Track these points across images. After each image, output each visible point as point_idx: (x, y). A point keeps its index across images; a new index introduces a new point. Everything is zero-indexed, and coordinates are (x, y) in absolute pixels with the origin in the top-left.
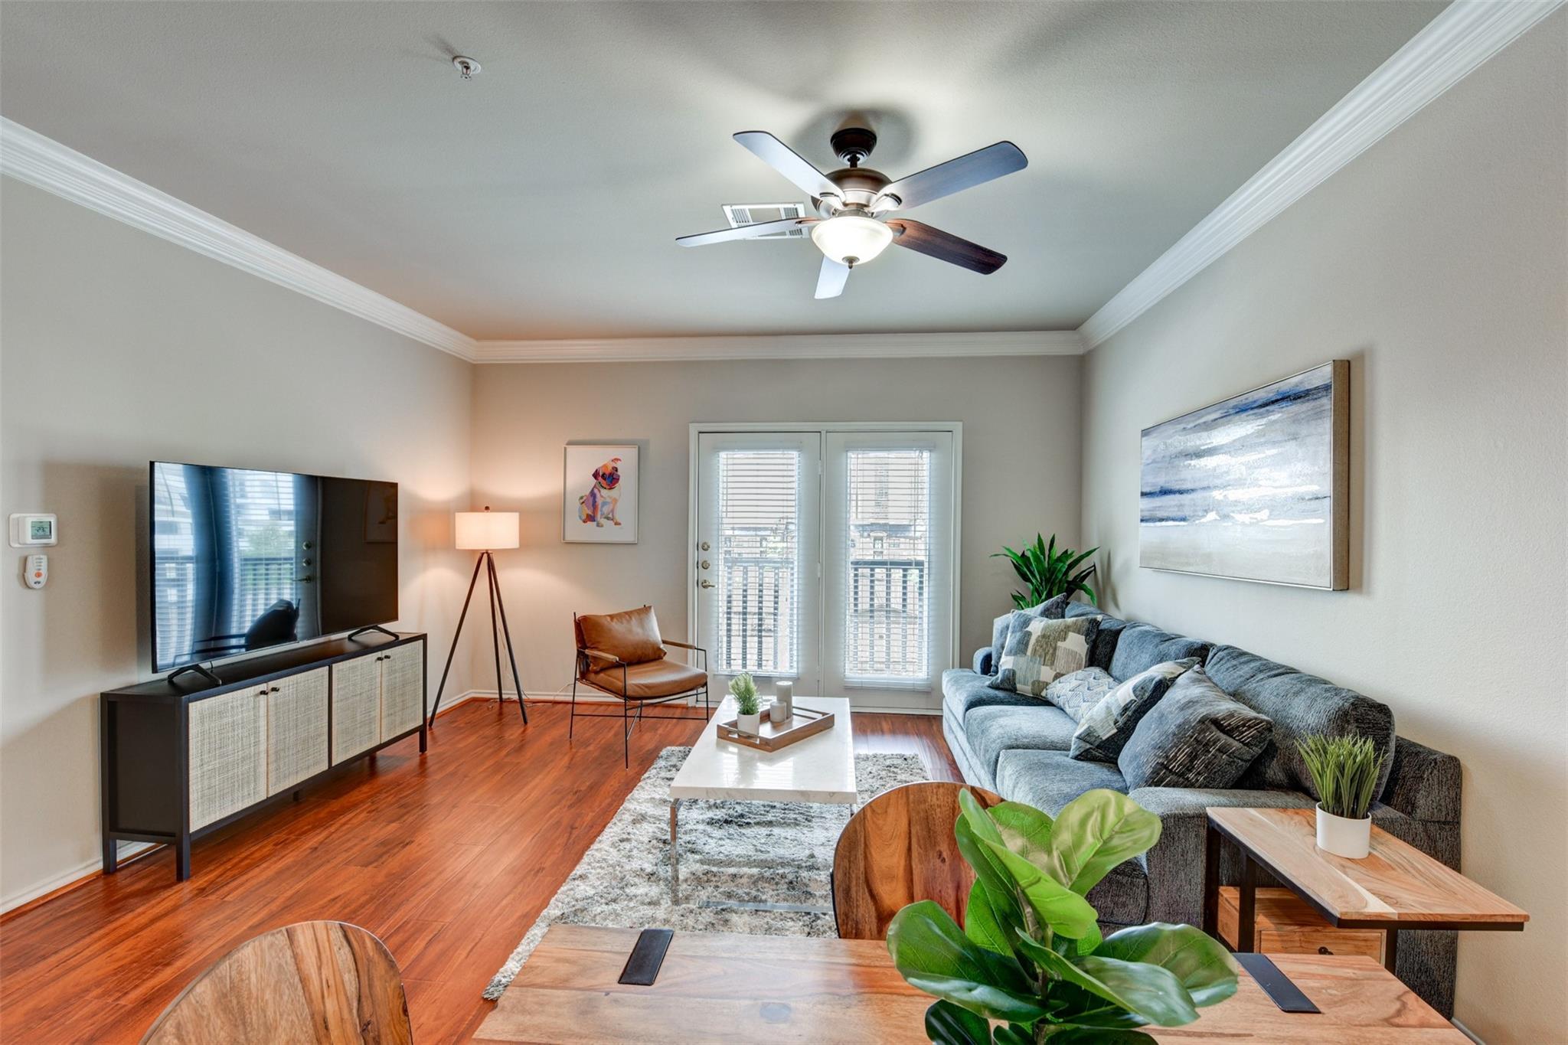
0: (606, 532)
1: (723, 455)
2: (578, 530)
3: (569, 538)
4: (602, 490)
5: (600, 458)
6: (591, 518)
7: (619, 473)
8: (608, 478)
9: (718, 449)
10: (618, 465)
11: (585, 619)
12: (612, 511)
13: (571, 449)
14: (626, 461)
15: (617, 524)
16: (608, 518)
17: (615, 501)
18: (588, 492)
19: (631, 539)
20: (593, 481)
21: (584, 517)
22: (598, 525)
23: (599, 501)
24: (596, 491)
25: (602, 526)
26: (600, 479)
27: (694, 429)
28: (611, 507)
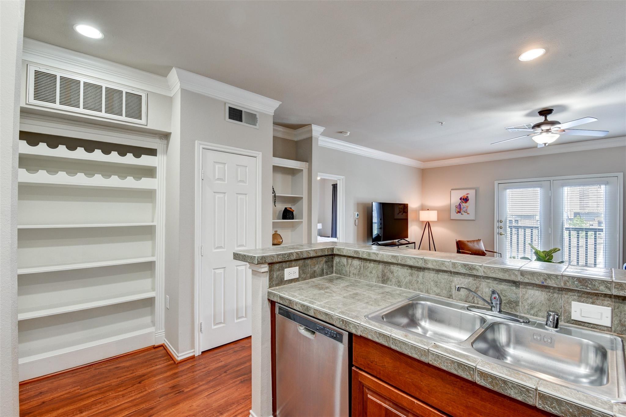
0: (465, 216)
1: (508, 191)
2: (455, 216)
3: (452, 218)
4: (463, 204)
5: (463, 194)
6: (459, 212)
7: (469, 198)
8: (465, 200)
9: (506, 189)
10: (468, 196)
11: (459, 241)
12: (466, 210)
13: (452, 191)
14: (472, 195)
15: (468, 214)
16: (465, 212)
17: (467, 207)
18: (458, 204)
19: (473, 219)
20: (460, 201)
21: (457, 212)
22: (462, 214)
23: (462, 206)
24: (461, 204)
25: (463, 214)
26: (462, 200)
27: (496, 183)
28: (466, 208)
